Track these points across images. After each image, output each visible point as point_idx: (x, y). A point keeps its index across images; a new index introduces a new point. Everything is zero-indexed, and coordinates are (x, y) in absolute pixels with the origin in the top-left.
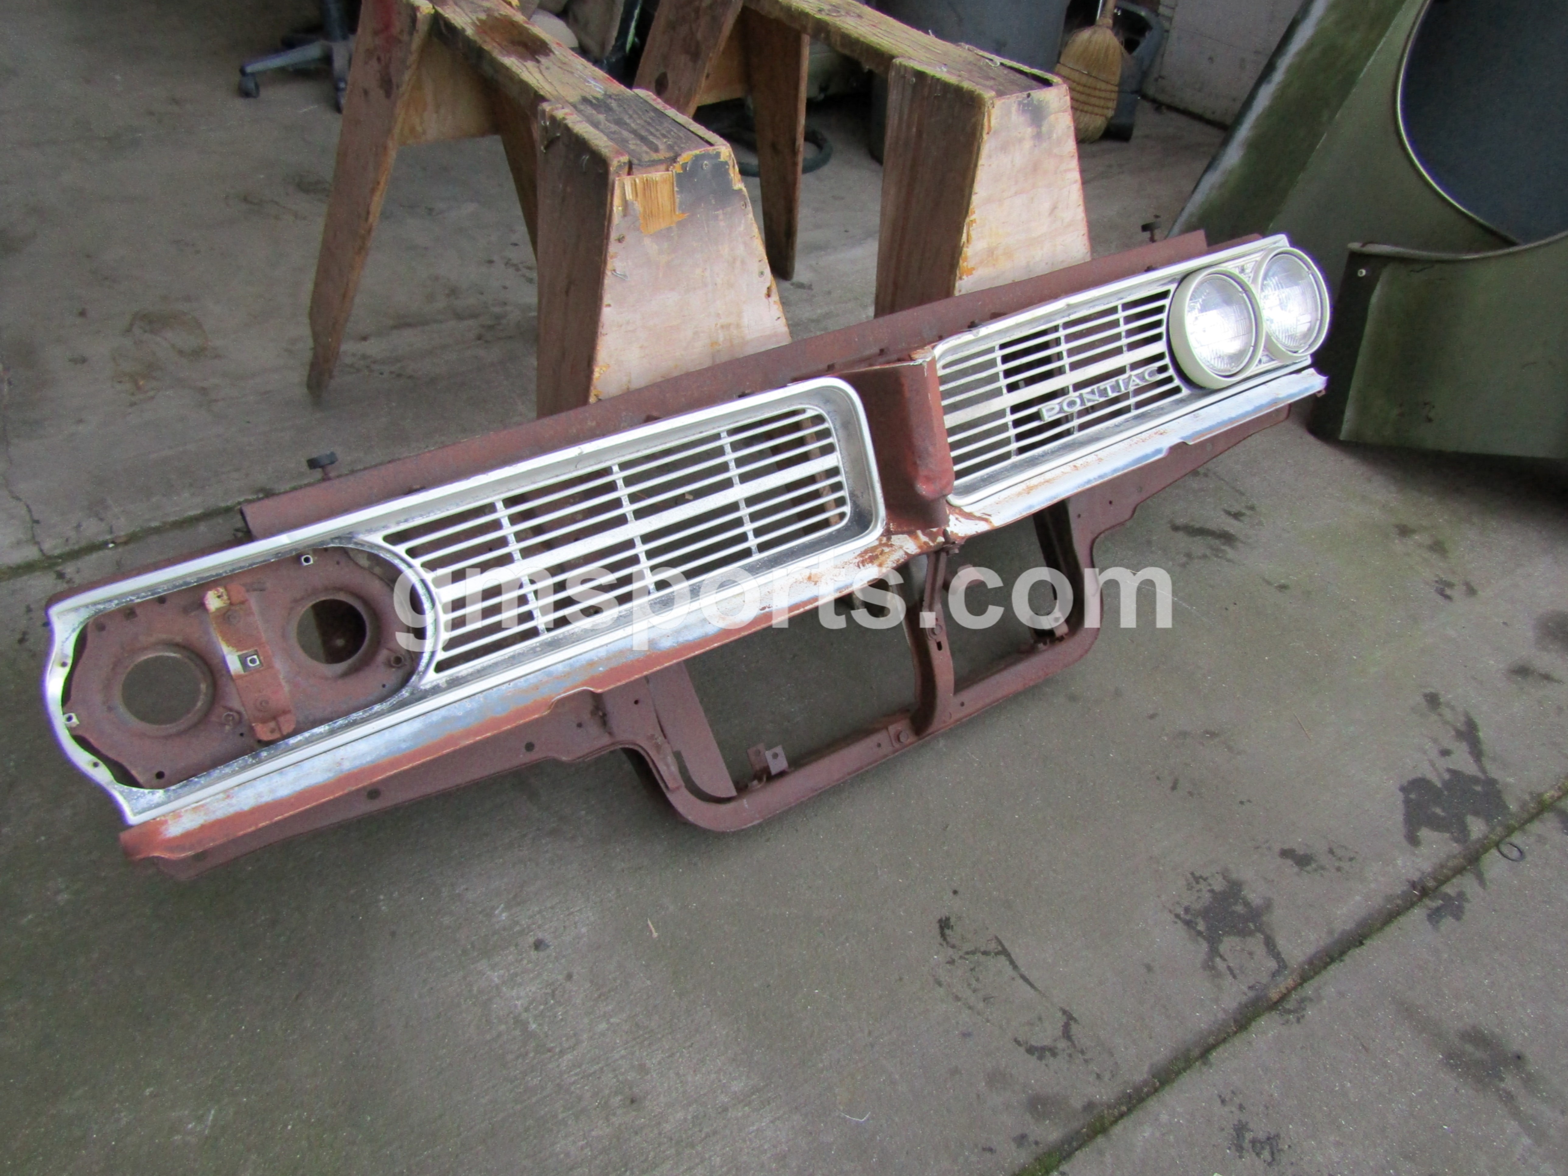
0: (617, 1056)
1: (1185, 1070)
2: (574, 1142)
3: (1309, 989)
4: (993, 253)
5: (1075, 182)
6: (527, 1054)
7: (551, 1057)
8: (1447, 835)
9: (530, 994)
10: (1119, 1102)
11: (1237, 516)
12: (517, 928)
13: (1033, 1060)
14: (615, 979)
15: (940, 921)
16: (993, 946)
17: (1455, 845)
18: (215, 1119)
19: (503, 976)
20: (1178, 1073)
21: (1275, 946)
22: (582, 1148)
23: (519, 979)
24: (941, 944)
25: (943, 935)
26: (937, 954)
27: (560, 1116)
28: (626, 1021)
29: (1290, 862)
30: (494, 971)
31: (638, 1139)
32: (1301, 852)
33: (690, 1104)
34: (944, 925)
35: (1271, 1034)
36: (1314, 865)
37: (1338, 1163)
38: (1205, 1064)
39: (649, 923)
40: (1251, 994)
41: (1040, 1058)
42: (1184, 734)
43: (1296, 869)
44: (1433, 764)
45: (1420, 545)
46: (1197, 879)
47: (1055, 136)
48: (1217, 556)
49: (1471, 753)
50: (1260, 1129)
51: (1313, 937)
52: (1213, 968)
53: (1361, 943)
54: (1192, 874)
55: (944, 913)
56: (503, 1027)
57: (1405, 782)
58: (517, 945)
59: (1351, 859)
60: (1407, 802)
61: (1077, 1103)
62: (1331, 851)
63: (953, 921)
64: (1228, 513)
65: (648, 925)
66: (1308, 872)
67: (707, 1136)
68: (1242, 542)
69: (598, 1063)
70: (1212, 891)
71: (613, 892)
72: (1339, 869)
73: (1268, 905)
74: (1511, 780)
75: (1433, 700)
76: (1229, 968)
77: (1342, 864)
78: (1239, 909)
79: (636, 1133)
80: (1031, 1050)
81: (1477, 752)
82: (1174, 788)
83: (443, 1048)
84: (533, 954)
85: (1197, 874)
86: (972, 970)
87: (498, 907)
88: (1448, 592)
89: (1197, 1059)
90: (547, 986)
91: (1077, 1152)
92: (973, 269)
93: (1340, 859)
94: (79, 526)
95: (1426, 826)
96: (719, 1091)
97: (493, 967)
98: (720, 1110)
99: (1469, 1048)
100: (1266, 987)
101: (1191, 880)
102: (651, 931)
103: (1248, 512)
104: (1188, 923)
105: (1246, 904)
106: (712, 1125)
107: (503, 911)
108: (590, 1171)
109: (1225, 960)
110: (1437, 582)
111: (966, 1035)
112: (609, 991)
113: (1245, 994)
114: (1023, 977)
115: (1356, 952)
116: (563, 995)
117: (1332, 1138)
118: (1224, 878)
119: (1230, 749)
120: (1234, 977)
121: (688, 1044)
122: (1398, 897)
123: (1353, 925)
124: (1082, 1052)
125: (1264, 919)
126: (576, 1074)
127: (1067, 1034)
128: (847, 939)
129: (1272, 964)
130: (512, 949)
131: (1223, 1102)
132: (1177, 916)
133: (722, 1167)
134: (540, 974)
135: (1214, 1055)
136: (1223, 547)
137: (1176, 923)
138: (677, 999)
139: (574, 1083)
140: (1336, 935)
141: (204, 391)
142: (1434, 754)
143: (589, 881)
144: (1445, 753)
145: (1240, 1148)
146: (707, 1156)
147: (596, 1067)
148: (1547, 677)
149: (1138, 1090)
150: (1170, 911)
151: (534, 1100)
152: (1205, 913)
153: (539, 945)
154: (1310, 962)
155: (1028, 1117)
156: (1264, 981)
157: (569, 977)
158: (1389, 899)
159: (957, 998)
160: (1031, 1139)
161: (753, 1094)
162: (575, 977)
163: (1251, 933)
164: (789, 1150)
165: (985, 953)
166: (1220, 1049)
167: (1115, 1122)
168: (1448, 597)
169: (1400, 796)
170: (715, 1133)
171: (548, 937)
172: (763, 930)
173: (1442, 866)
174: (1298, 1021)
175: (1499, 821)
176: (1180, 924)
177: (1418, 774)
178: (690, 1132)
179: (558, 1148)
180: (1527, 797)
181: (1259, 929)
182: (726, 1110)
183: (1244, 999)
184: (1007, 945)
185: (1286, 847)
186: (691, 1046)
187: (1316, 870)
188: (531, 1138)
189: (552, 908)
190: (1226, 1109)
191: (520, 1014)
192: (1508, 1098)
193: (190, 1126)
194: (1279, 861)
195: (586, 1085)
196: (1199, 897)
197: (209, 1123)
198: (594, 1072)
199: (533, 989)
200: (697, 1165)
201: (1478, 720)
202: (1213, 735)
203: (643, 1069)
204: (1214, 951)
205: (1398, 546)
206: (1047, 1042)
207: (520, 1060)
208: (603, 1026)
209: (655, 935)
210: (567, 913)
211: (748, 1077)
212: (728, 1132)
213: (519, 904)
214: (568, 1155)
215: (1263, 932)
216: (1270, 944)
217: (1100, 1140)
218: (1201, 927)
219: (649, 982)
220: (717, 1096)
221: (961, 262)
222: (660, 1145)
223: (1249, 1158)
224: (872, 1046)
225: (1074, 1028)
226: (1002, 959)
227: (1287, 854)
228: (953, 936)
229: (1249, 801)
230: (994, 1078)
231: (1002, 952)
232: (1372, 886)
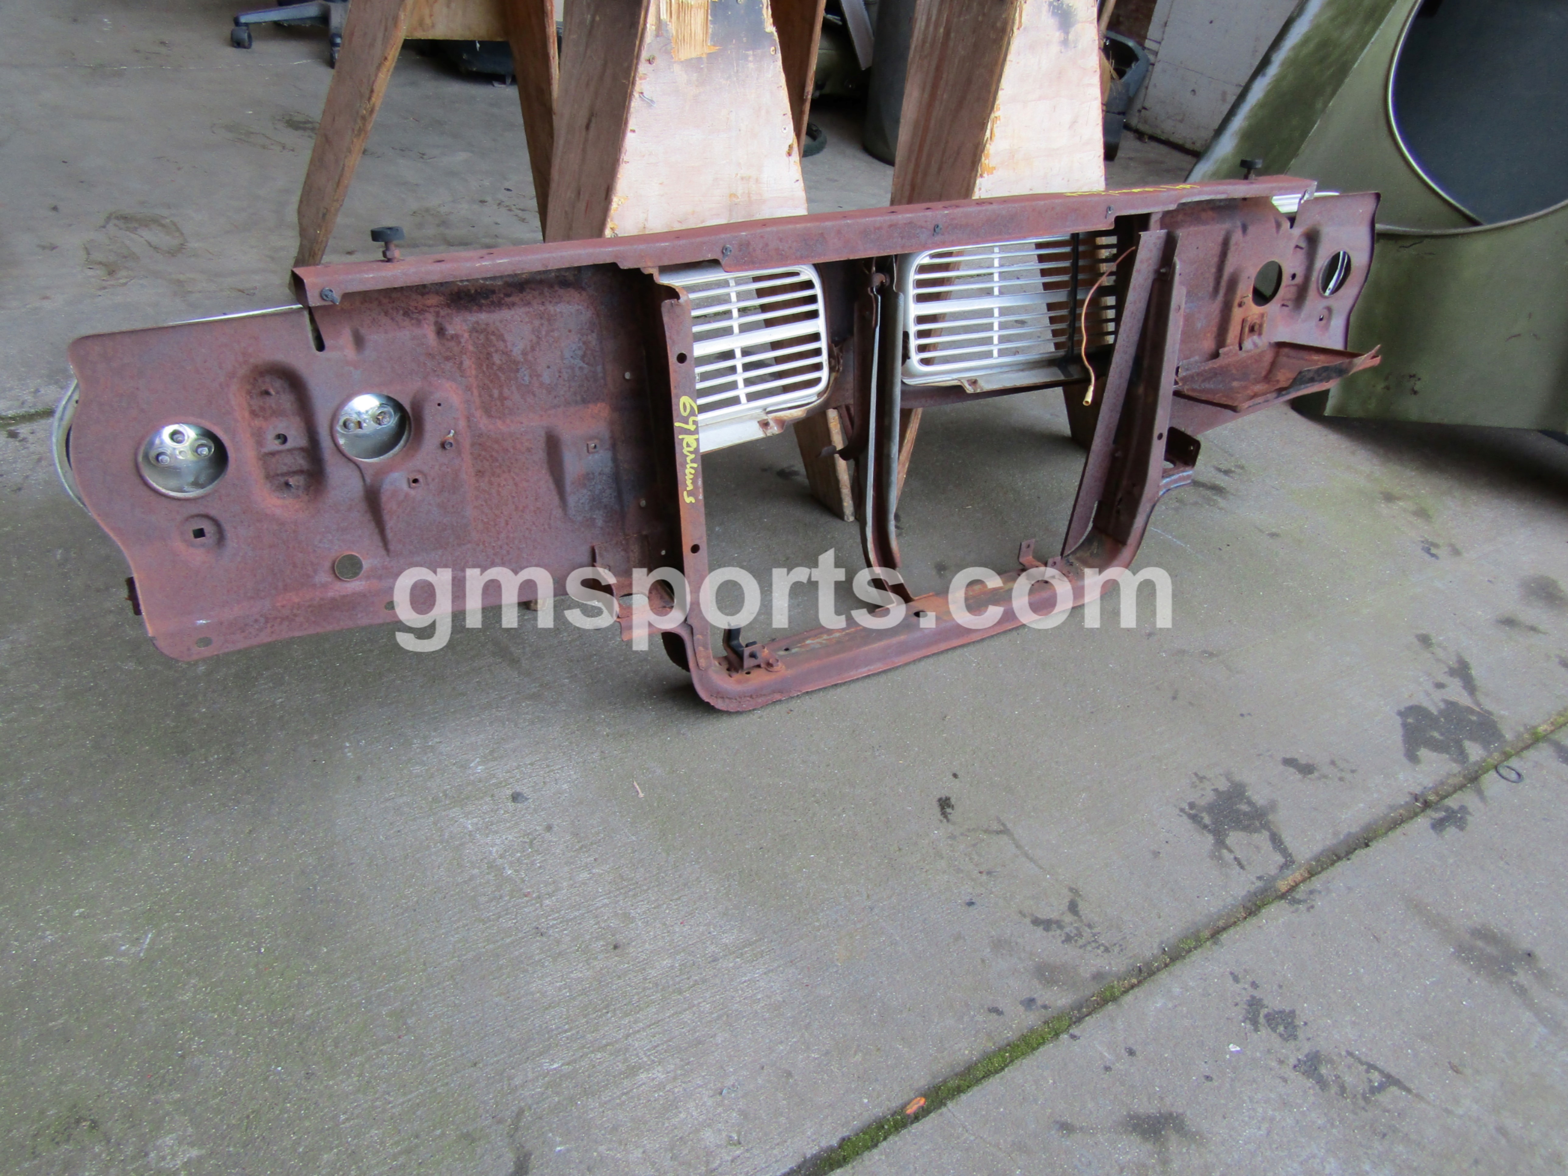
0: (599, 904)
1: (1195, 948)
2: (551, 983)
3: (1316, 883)
4: (1013, 156)
5: (1096, 99)
6: (501, 897)
7: (527, 902)
8: (1446, 756)
9: (506, 842)
10: (1129, 974)
11: (1227, 472)
12: (494, 781)
13: (1040, 931)
14: (598, 833)
15: (940, 800)
16: (995, 826)
17: (1454, 765)
18: (153, 940)
19: (477, 824)
20: (1189, 951)
21: (1281, 842)
22: (560, 989)
23: (494, 828)
24: (941, 821)
25: (943, 813)
26: (938, 829)
27: (537, 958)
28: (609, 872)
29: (1292, 770)
30: (468, 819)
31: (621, 982)
32: (1303, 761)
33: (678, 953)
34: (945, 804)
35: (1281, 921)
36: (1316, 774)
37: (1356, 1041)
38: (1215, 943)
39: (635, 783)
40: (1259, 884)
41: (1047, 929)
42: (1183, 652)
43: (1299, 776)
44: (1428, 694)
45: (1405, 510)
46: (1202, 779)
47: (1080, 47)
48: (1209, 504)
49: (1464, 688)
50: (1274, 1005)
51: (1319, 837)
52: (1220, 858)
53: (1367, 845)
54: (1196, 774)
55: (944, 794)
56: (476, 871)
57: (1402, 708)
58: (492, 796)
59: (1353, 771)
60: (1405, 725)
61: (1086, 972)
62: (1333, 763)
63: (953, 801)
64: (1219, 470)
65: (634, 786)
66: (1310, 779)
67: (696, 983)
68: (1232, 494)
69: (579, 910)
70: (1216, 790)
71: (596, 754)
72: (1341, 779)
73: (1273, 806)
74: (1506, 713)
75: (1425, 640)
76: (1236, 859)
77: (1343, 774)
78: (1244, 808)
79: (619, 977)
80: (1036, 922)
81: (1470, 685)
82: (1174, 698)
83: (410, 886)
84: (511, 805)
85: (1200, 775)
86: (974, 845)
87: (473, 761)
88: (1433, 551)
89: (1208, 939)
90: (525, 835)
91: (1087, 1018)
92: (994, 168)
93: (1342, 770)
94: (37, 391)
95: (1425, 747)
96: (709, 943)
97: (467, 815)
98: (710, 959)
99: (1480, 943)
100: (1274, 879)
101: (1195, 779)
102: (637, 792)
103: (1238, 471)
104: (1194, 818)
105: (1250, 803)
106: (701, 974)
107: (479, 764)
108: (568, 1011)
109: (1231, 851)
110: (1423, 542)
111: (969, 904)
112: (592, 844)
113: (1253, 883)
114: (1026, 855)
115: (1361, 853)
116: (541, 845)
117: (1348, 1018)
118: (1228, 779)
119: (1229, 668)
120: (1242, 867)
121: (676, 897)
122: (1401, 806)
123: (1358, 829)
124: (1090, 926)
125: (1270, 817)
126: (554, 919)
127: (1073, 908)
128: (844, 811)
129: (1279, 859)
130: (488, 799)
131: (1236, 979)
132: (1182, 810)
133: (712, 1013)
134: (517, 824)
135: (1224, 936)
136: (1215, 498)
137: (1181, 816)
138: (664, 854)
139: (552, 926)
140: (1342, 837)
141: (180, 283)
142: (1429, 687)
143: (571, 743)
144: (1440, 686)
145: (1255, 1023)
146: (696, 1002)
147: (577, 913)
148: (1533, 629)
149: (1148, 964)
150: (1175, 806)
151: (508, 940)
152: (1210, 809)
153: (516, 797)
154: (1317, 859)
155: (1035, 982)
156: (1272, 873)
157: (549, 828)
158: (1392, 808)
159: (959, 870)
160: (1039, 1003)
161: (744, 947)
162: (556, 828)
163: (1256, 830)
164: (784, 1001)
165: (986, 831)
166: (1232, 931)
167: (1126, 992)
168: (1433, 555)
169: (1399, 720)
170: (704, 981)
171: (526, 791)
172: (755, 798)
173: (1442, 783)
174: (1308, 910)
175: (1495, 747)
176: (1185, 818)
177: (1414, 702)
178: (677, 979)
179: (533, 987)
180: (1522, 729)
181: (1266, 826)
182: (715, 960)
183: (1252, 888)
184: (1009, 825)
185: (1288, 756)
186: (679, 899)
187: (1319, 778)
188: (504, 977)
189: (532, 764)
190: (1238, 986)
191: (495, 860)
192: (1522, 991)
193: (123, 948)
194: (1281, 767)
195: (565, 930)
196: (1203, 795)
197: (145, 946)
198: (575, 918)
199: (510, 837)
200: (685, 1010)
201: (1469, 660)
202: (1211, 655)
203: (627, 918)
204: (1220, 842)
205: (1384, 508)
206: (1054, 916)
207: (494, 903)
208: (585, 875)
209: (641, 795)
210: (547, 770)
211: (741, 931)
212: (718, 981)
213: (495, 759)
214: (544, 994)
215: (1269, 829)
216: (1276, 841)
217: (1111, 1007)
218: (1207, 820)
219: (634, 838)
220: (707, 947)
221: (983, 158)
222: (644, 989)
223: (1264, 1032)
224: (872, 909)
225: (1081, 905)
226: (1005, 838)
227: (1289, 762)
228: (954, 814)
229: (1249, 714)
230: (999, 945)
231: (1004, 831)
232: (1375, 795)
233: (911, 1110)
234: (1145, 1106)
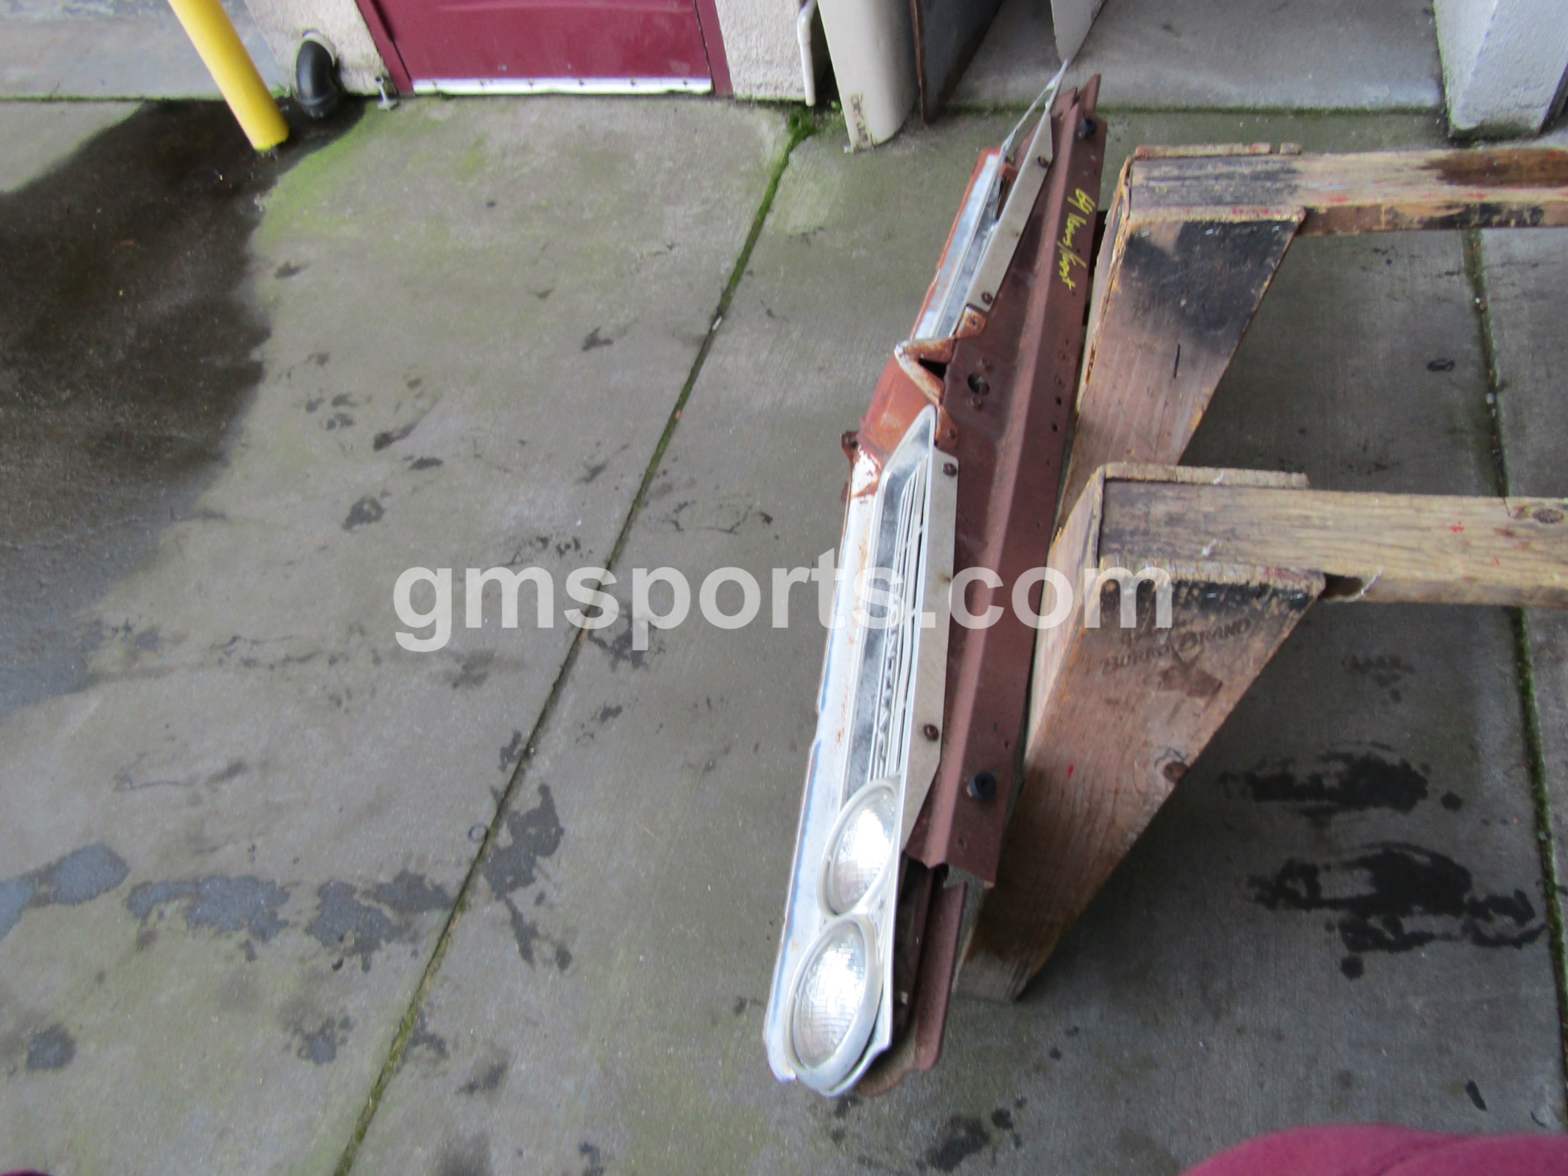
2: (826, 347)
8: (523, 813)
15: (772, 519)
16: (737, 529)
17: (515, 809)
20: (616, 548)
21: (599, 645)
24: (761, 511)
25: (763, 514)
26: (759, 506)
29: (614, 706)
32: (610, 720)
34: (768, 519)
36: (599, 716)
42: (727, 751)
43: (608, 705)
44: (547, 877)
46: (659, 648)
50: (570, 553)
51: (582, 668)
52: (625, 607)
54: (664, 651)
55: (773, 523)
57: (562, 840)
59: (578, 740)
60: (556, 821)
61: (652, 503)
62: (592, 736)
63: (765, 524)
66: (600, 708)
72: (582, 725)
73: (614, 667)
75: (564, 958)
77: (582, 732)
78: (628, 651)
79: (808, 365)
80: (686, 504)
81: (517, 922)
82: (708, 701)
85: (661, 653)
93: (584, 734)
98: (787, 392)
101: (662, 647)
105: (626, 657)
109: (622, 616)
111: (717, 487)
114: (712, 529)
115: (555, 677)
118: (645, 664)
119: (691, 765)
121: (824, 397)
122: (542, 736)
123: (562, 693)
124: (663, 521)
125: (612, 657)
127: (675, 523)
129: (596, 634)
140: (569, 679)
142: (548, 890)
144: (540, 899)
145: (575, 539)
147: (847, 366)
148: (472, 1089)
149: (630, 527)
151: (856, 342)
154: (577, 651)
155: (668, 481)
158: (547, 729)
160: (661, 476)
163: (614, 642)
165: (738, 524)
168: (586, 1149)
169: (562, 826)
173: (520, 783)
175: (490, 856)
177: (555, 856)
178: (790, 379)
179: (829, 342)
180: (473, 900)
181: (612, 649)
184: (732, 536)
185: (620, 716)
187: (596, 713)
194: (620, 703)
201: (522, 964)
202: (708, 769)
204: (629, 617)
215: (609, 648)
216: (602, 644)
217: (634, 497)
220: (793, 394)
223: (569, 540)
225: (673, 527)
226: (728, 527)
227: (617, 711)
228: (759, 520)
229: (658, 732)
230: (692, 483)
231: (731, 531)
232: (559, 731)
233: (678, 413)
234: (602, 476)
